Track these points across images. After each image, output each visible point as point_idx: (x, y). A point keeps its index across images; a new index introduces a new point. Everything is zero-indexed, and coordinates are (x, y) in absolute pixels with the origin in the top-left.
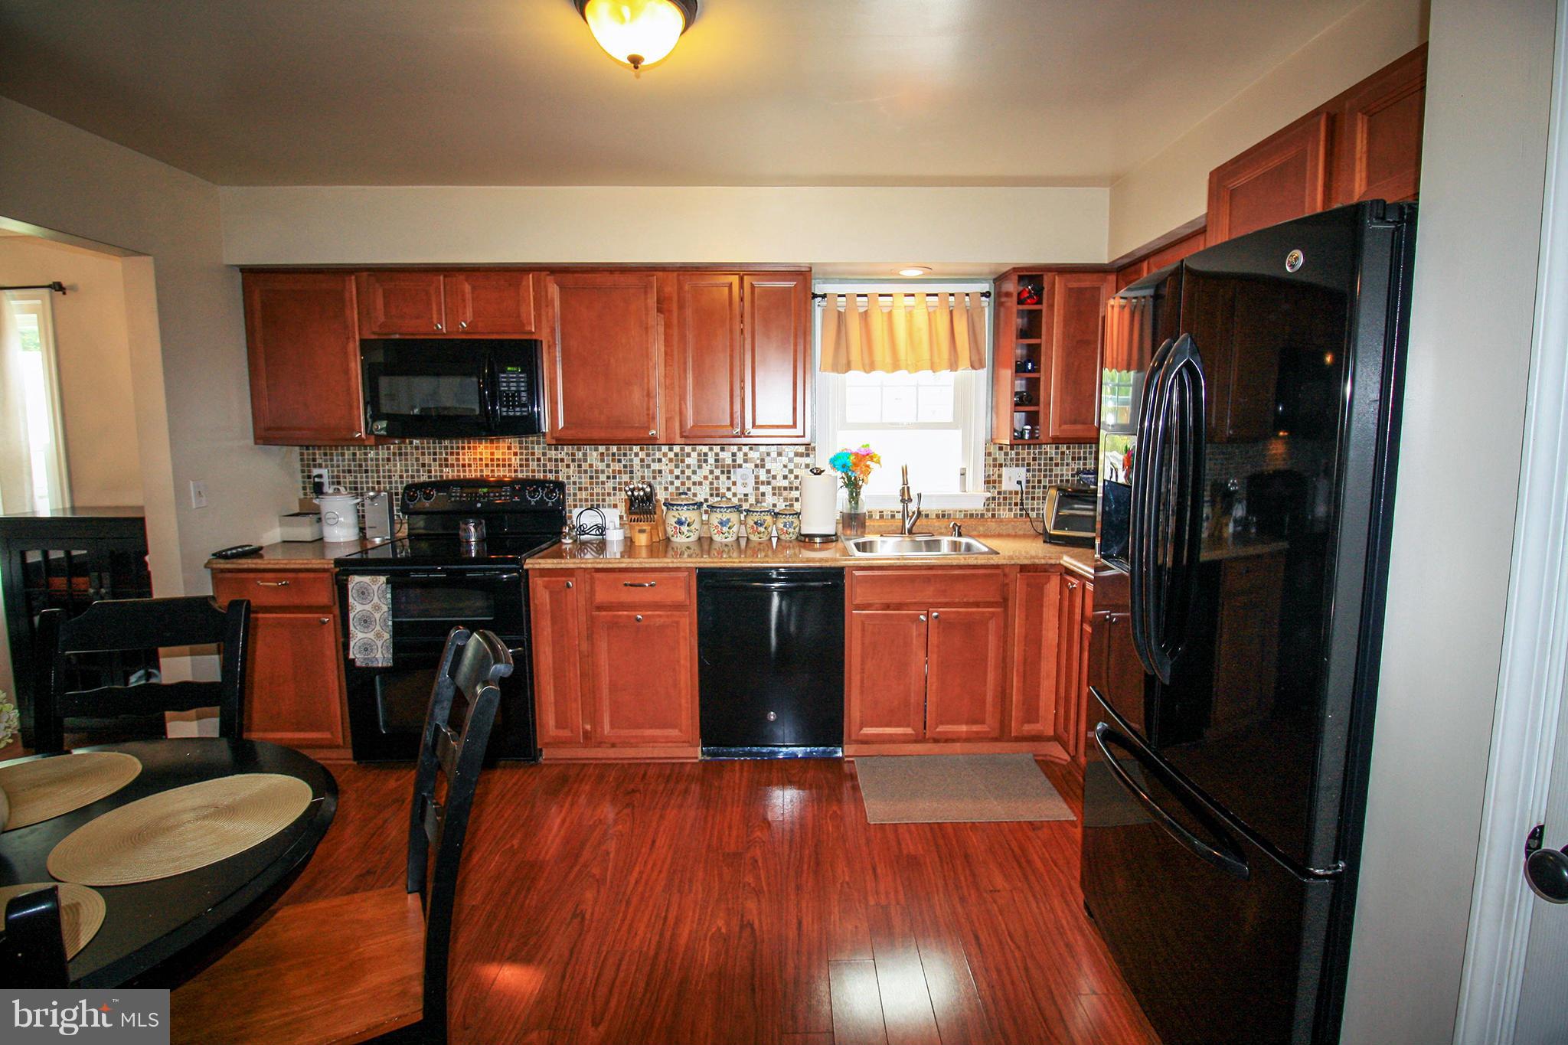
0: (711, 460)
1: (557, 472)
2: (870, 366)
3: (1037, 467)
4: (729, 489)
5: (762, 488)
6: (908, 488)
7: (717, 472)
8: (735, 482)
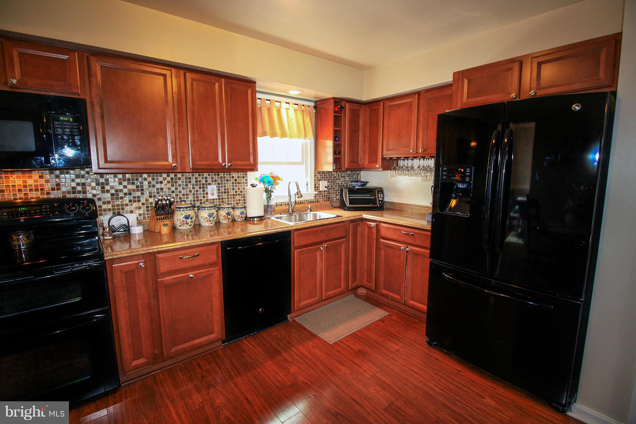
0: (193, 181)
2: (273, 134)
3: (331, 181)
4: (204, 197)
5: (222, 196)
6: (300, 191)
7: (197, 188)
8: (207, 193)
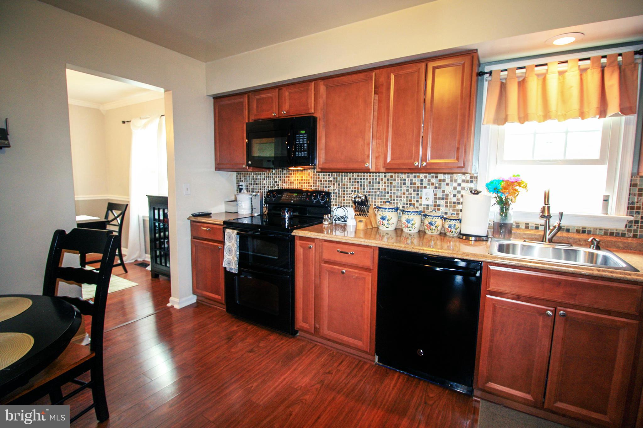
0: (408, 182)
1: (329, 187)
2: (523, 118)
4: (417, 201)
5: (438, 202)
7: (411, 190)
8: (422, 197)
